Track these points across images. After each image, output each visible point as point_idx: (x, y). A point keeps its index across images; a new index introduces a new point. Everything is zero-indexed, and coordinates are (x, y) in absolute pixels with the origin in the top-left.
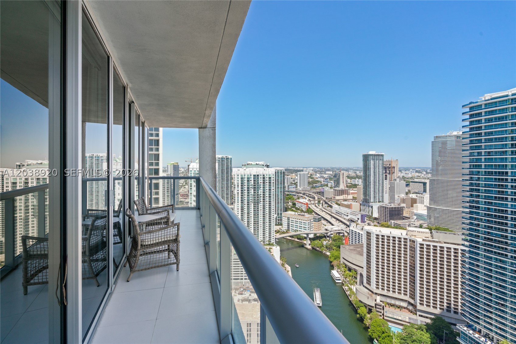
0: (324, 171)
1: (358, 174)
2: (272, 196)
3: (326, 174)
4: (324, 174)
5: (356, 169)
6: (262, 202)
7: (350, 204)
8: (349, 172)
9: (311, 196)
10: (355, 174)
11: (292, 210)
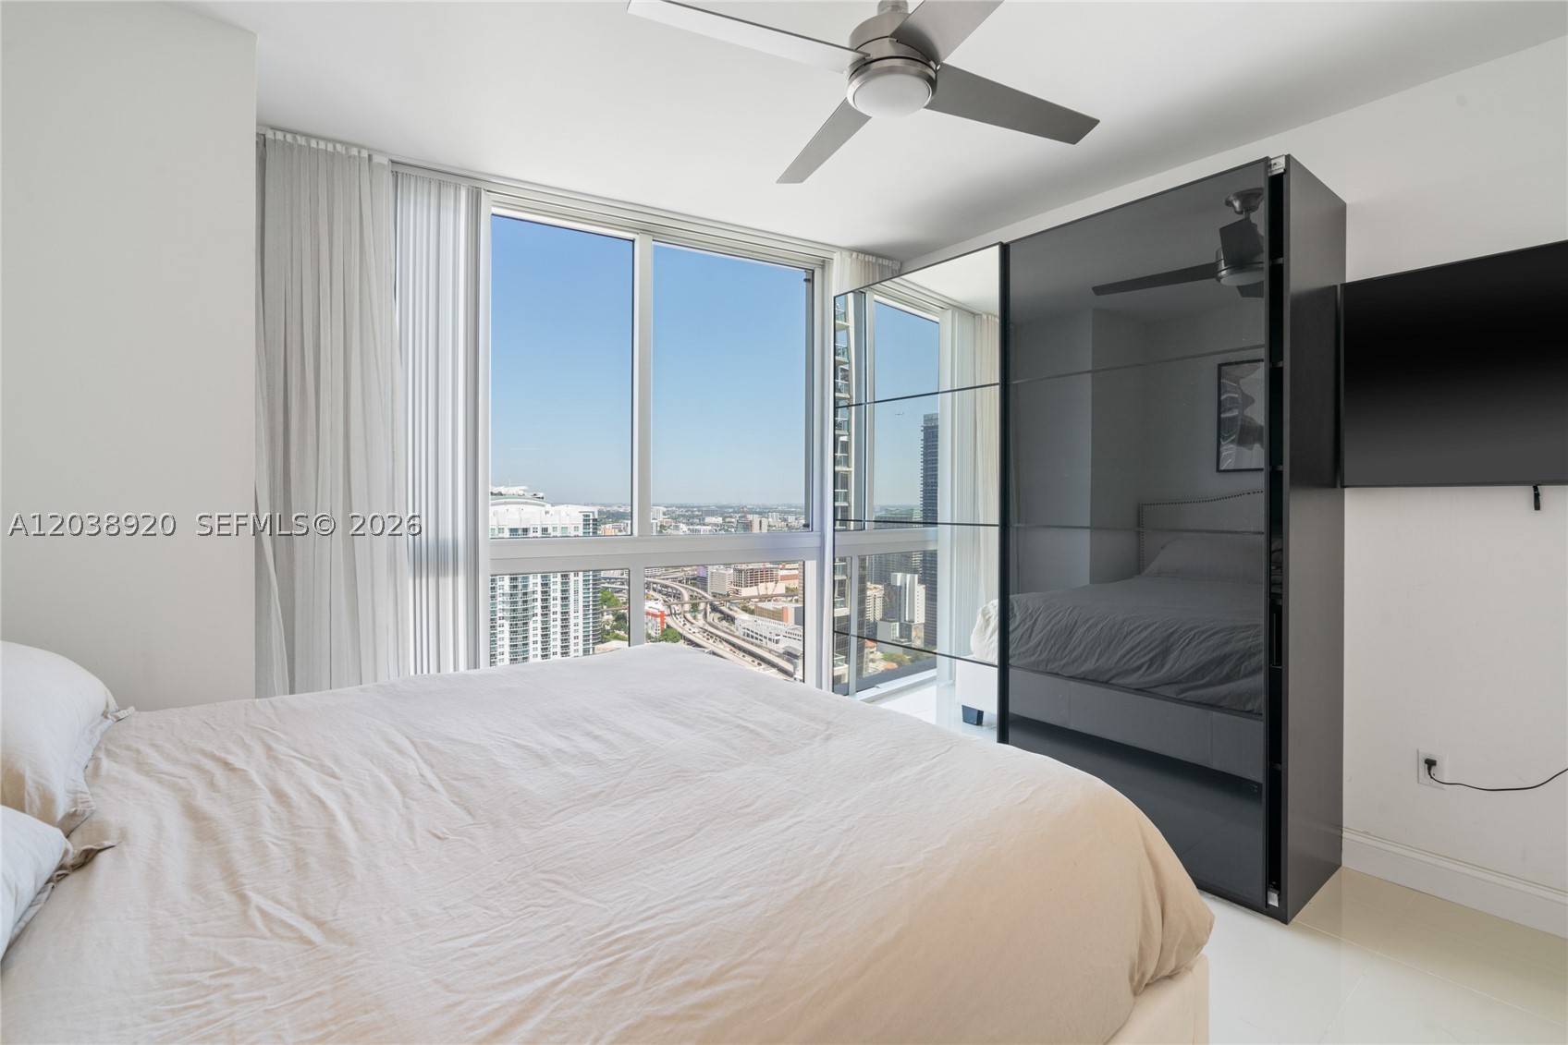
0: (697, 516)
1: (793, 524)
2: (572, 592)
3: (704, 525)
4: (700, 524)
5: (785, 508)
6: (539, 618)
7: (781, 607)
8: (768, 518)
9: (670, 590)
10: (784, 524)
11: (617, 638)
